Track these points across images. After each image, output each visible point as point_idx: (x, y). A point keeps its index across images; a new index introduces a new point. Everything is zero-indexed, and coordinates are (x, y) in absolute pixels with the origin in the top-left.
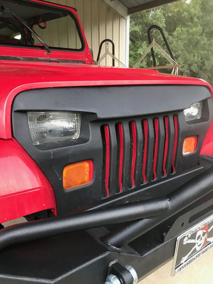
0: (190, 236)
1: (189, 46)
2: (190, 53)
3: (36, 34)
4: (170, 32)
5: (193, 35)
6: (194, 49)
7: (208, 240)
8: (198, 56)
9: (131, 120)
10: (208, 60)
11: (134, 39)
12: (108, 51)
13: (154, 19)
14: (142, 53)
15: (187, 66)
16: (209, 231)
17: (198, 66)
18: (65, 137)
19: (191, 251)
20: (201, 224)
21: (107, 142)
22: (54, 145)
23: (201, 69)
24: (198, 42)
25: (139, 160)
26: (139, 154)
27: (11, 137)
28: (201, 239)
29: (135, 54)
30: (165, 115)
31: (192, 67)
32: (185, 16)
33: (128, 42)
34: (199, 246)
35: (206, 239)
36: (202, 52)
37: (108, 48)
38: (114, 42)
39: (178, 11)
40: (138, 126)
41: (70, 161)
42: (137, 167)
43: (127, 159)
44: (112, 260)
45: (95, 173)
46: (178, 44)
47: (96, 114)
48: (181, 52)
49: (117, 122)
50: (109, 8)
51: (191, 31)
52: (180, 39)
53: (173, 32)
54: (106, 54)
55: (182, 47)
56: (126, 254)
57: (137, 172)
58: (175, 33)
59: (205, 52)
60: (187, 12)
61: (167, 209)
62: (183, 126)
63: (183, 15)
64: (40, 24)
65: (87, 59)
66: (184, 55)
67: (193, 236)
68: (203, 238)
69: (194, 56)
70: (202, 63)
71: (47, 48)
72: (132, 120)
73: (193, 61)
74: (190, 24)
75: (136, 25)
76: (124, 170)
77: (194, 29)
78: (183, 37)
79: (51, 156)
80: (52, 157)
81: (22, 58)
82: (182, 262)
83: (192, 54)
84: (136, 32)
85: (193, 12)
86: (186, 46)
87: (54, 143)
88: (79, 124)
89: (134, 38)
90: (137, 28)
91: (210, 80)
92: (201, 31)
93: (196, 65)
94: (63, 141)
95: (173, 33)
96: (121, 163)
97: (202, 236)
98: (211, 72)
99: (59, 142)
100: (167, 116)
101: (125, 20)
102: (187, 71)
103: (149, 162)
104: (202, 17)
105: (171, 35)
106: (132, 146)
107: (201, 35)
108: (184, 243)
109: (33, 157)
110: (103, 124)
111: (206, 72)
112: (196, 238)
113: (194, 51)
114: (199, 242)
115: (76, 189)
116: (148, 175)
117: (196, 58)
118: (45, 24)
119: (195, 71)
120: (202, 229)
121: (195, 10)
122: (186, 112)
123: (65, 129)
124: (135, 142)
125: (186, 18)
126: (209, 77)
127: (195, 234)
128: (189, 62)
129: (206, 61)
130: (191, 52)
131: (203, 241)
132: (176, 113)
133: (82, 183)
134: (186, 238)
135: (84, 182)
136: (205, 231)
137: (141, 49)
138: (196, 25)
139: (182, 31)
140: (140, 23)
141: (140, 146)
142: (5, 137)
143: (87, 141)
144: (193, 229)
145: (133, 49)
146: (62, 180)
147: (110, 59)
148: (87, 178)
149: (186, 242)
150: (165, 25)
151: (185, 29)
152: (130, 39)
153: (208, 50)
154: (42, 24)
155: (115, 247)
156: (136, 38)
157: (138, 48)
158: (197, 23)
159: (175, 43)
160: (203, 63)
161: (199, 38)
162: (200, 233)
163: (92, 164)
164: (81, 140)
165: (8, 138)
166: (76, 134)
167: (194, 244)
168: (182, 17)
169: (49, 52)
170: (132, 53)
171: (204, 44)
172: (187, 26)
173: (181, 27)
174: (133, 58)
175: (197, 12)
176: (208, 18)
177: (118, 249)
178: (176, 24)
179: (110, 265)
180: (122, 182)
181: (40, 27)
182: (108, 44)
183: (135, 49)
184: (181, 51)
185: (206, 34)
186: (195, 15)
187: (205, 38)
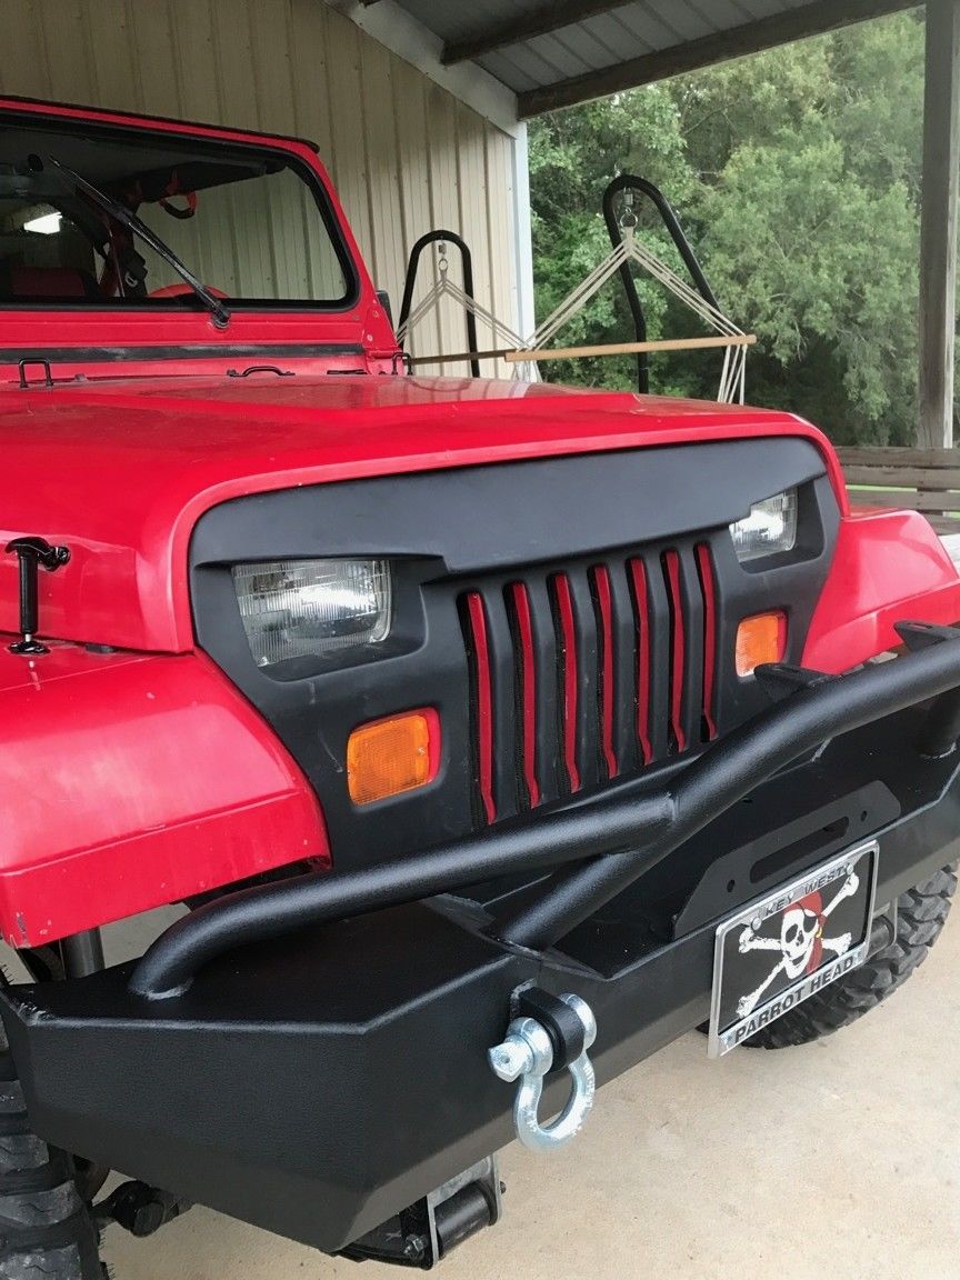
0: (758, 924)
1: (792, 227)
2: (796, 254)
3: (170, 253)
4: (708, 167)
5: (806, 176)
6: (814, 238)
7: (827, 944)
8: (831, 268)
9: (553, 570)
10: (876, 283)
11: (552, 205)
12: (444, 279)
13: (635, 115)
14: (590, 264)
15: (787, 313)
16: (827, 912)
17: (835, 310)
18: (341, 639)
19: (771, 978)
20: (794, 889)
21: (481, 646)
22: (315, 666)
23: (849, 321)
24: (828, 209)
25: (588, 701)
26: (586, 680)
27: (191, 646)
28: (801, 939)
29: (560, 270)
30: (666, 547)
31: (809, 315)
32: (768, 99)
33: (526, 218)
34: (796, 962)
35: (817, 943)
36: (849, 250)
37: (443, 266)
38: (466, 240)
39: (734, 80)
40: (579, 588)
41: (368, 713)
42: (583, 725)
43: (547, 698)
44: (521, 982)
45: (446, 748)
46: (744, 220)
47: (440, 558)
48: (758, 253)
49: (507, 578)
50: (437, 96)
51: (795, 160)
52: (753, 198)
53: (722, 166)
54: (436, 294)
55: (764, 232)
56: (558, 967)
57: (584, 741)
58: (729, 173)
59: (863, 248)
60: (771, 80)
61: (665, 821)
62: (730, 581)
63: (758, 96)
64: (172, 200)
65: (370, 338)
66: (772, 266)
67: (771, 928)
68: (808, 936)
69: (816, 267)
70: (850, 295)
71: (216, 304)
72: (556, 568)
73: (815, 288)
74: (787, 131)
75: (555, 141)
76: (541, 736)
77: (810, 153)
78: (764, 185)
79: (310, 698)
80: (313, 701)
81: (122, 351)
82: (741, 1012)
83: (808, 261)
84: (556, 171)
85: (801, 82)
86: (775, 223)
87: (312, 656)
88: (387, 594)
89: (549, 196)
90: (564, 158)
91: (893, 366)
92: (841, 163)
93: (826, 306)
94: (340, 649)
95: (723, 174)
96: (528, 712)
97: (801, 927)
98: (891, 335)
99: (330, 652)
100: (674, 550)
101: (507, 142)
102: (789, 333)
103: (622, 706)
104: (840, 101)
105: (714, 181)
106: (562, 658)
107: (840, 178)
108: (744, 949)
109: (258, 704)
110: (463, 587)
111: (871, 331)
112: (783, 934)
113: (815, 245)
114: (794, 949)
115: (391, 802)
116: (621, 752)
117: (824, 274)
118: (192, 200)
119: (822, 331)
120: (799, 905)
121: (808, 72)
122: (741, 530)
123: (344, 611)
124: (570, 641)
125: (771, 105)
126: (886, 354)
127: (778, 919)
128: (796, 295)
129: (868, 287)
130: (804, 249)
131: (806, 949)
132: (704, 539)
133: (407, 784)
134: (748, 933)
135: (414, 781)
136: (811, 914)
137: (583, 248)
138: (814, 137)
139: (759, 161)
140: (575, 134)
141: (588, 652)
142: (176, 648)
143: (414, 645)
144: (769, 902)
145: (548, 249)
146: (345, 773)
147: (453, 311)
148: (420, 767)
149: (747, 944)
150: (681, 142)
151: (770, 155)
152: (535, 204)
153: (872, 241)
154: (179, 202)
155: (526, 949)
156: (562, 199)
157: (572, 242)
158: (818, 126)
159: (730, 213)
160: (857, 297)
161: (832, 188)
162: (794, 918)
163: (434, 721)
164: (396, 645)
165: (184, 649)
166: (378, 626)
167: (777, 956)
168: (755, 104)
169: (225, 320)
170: (547, 264)
171: (854, 213)
172: (777, 141)
173: (755, 146)
174: (554, 286)
175: (814, 82)
176: (865, 104)
177: (535, 953)
178: (730, 132)
179: (516, 995)
180: (536, 777)
181: (170, 209)
182: (442, 249)
183: (558, 248)
184: (760, 246)
185: (861, 173)
186: (808, 92)
187: (857, 189)
